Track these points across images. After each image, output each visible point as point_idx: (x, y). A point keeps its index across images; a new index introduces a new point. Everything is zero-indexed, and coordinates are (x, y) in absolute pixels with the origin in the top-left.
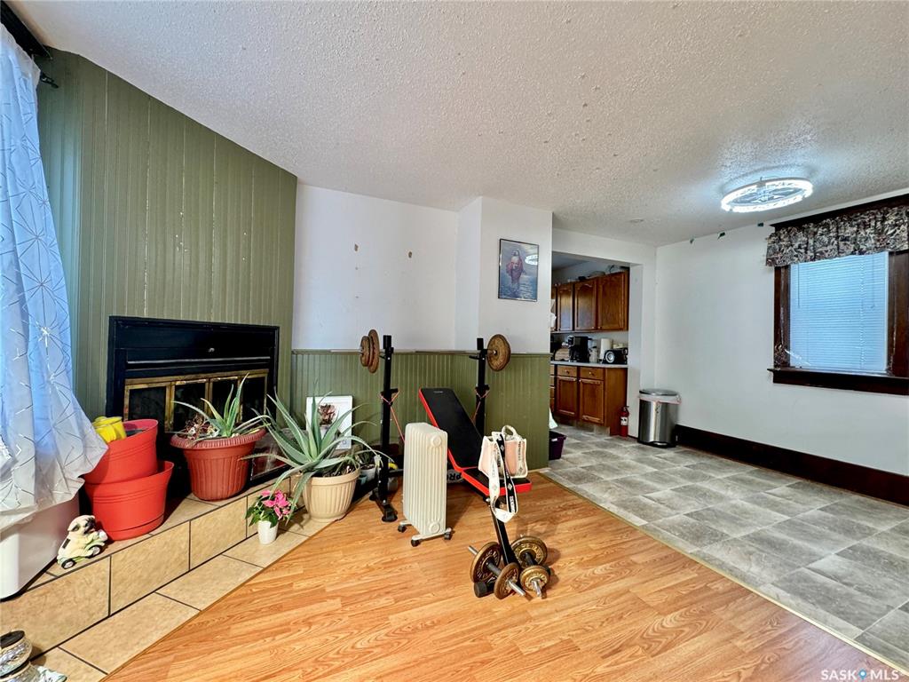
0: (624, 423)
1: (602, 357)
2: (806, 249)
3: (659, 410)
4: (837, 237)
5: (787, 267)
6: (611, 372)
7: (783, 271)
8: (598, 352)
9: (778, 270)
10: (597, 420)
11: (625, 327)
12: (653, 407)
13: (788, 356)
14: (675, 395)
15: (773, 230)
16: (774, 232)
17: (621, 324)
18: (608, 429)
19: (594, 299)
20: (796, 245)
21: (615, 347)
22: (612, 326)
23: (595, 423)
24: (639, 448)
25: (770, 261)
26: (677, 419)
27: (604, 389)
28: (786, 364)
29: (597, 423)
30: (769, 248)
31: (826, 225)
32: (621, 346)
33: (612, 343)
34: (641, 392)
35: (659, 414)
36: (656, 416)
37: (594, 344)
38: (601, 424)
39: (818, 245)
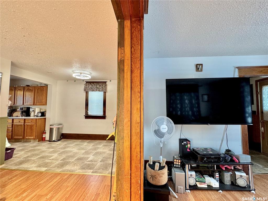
0: (44, 136)
1: (36, 114)
2: (91, 89)
3: (56, 130)
4: (96, 87)
5: (88, 92)
6: (39, 120)
7: (87, 92)
8: (35, 113)
9: (86, 92)
10: (32, 137)
11: (46, 104)
12: (55, 129)
13: (88, 112)
14: (62, 125)
15: (85, 83)
16: (86, 83)
17: (44, 103)
18: (38, 140)
19: (33, 94)
20: (90, 87)
21: (42, 111)
22: (40, 104)
23: (32, 139)
24: (49, 144)
25: (85, 90)
26: (62, 131)
27: (36, 126)
28: (87, 114)
29: (33, 139)
30: (85, 87)
31: (95, 84)
32: (44, 110)
33: (41, 109)
34: (50, 125)
35: (56, 131)
36: (55, 132)
37: (33, 110)
38: (35, 139)
39: (93, 88)
